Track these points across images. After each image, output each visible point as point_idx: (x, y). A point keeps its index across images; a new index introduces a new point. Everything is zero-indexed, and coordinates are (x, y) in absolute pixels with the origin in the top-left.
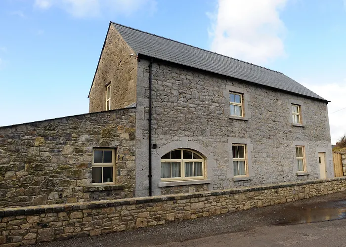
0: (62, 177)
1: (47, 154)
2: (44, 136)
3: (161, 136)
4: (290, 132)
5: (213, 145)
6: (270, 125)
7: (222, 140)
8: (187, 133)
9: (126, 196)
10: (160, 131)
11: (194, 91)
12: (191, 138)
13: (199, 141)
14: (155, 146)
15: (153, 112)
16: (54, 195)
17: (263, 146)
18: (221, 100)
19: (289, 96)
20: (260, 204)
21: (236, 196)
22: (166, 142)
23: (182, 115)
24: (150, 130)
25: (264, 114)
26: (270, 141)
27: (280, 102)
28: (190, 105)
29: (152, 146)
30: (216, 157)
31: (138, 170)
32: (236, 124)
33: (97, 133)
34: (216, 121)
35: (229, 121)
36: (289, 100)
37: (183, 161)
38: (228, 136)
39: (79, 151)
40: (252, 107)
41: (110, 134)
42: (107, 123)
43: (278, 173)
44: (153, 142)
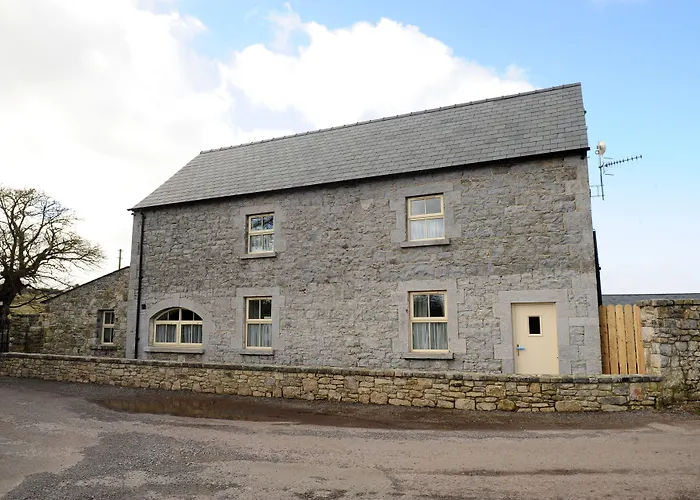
0: (80, 335)
1: (73, 316)
2: (72, 302)
3: (151, 295)
4: (393, 262)
5: (212, 302)
6: (331, 256)
7: (228, 292)
8: (179, 288)
9: (118, 356)
10: (150, 289)
11: (193, 231)
12: (183, 294)
13: (193, 297)
14: (144, 307)
15: (144, 268)
16: (75, 350)
17: (309, 298)
18: (231, 233)
19: (399, 183)
20: (196, 387)
21: (162, 370)
22: (154, 301)
23: (174, 266)
24: (140, 289)
25: (319, 238)
26: (328, 287)
27: (365, 205)
28: (185, 252)
29: (141, 307)
30: (216, 319)
31: (128, 331)
32: (255, 265)
33: (101, 297)
34: (219, 266)
35: (243, 263)
36: (399, 191)
37: (179, 323)
38: (238, 286)
39: (89, 314)
40: (289, 231)
41: (109, 297)
42: (107, 286)
43: (344, 349)
44: (142, 302)
